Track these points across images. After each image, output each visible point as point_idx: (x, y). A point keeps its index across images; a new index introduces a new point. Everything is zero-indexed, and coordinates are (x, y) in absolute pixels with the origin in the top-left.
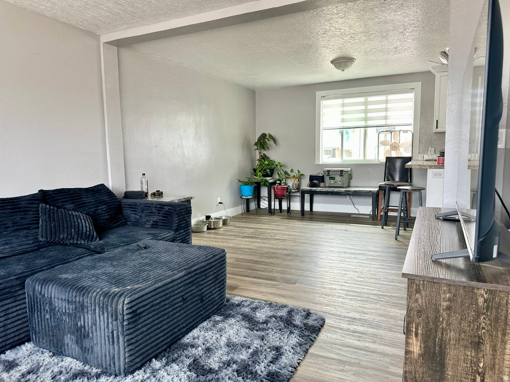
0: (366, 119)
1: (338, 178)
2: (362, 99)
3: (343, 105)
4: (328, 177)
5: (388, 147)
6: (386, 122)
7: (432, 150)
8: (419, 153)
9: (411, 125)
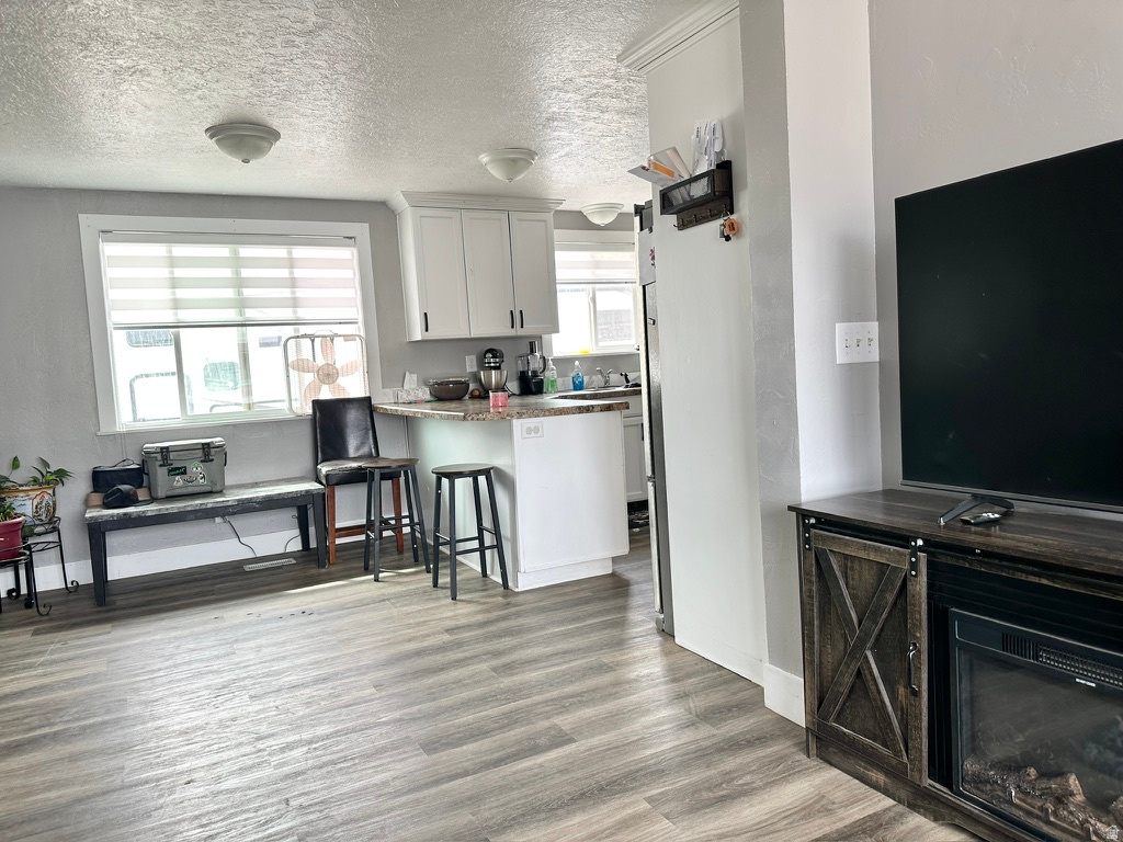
0: (242, 304)
1: (196, 468)
2: (222, 251)
3: (172, 262)
4: (165, 469)
5: (309, 377)
6: (295, 312)
7: (411, 380)
8: (383, 388)
9: (356, 323)
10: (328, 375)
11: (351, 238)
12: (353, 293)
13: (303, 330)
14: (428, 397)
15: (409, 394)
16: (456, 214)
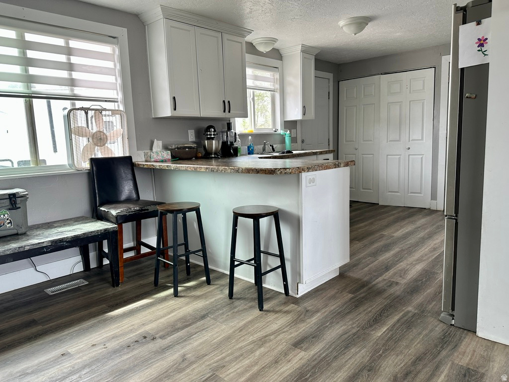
0: (29, 79)
6: (72, 90)
7: (158, 145)
8: (138, 150)
9: (117, 102)
10: (100, 139)
11: (115, 38)
12: (115, 80)
13: (79, 104)
14: (170, 157)
15: (158, 155)
16: (192, 28)
